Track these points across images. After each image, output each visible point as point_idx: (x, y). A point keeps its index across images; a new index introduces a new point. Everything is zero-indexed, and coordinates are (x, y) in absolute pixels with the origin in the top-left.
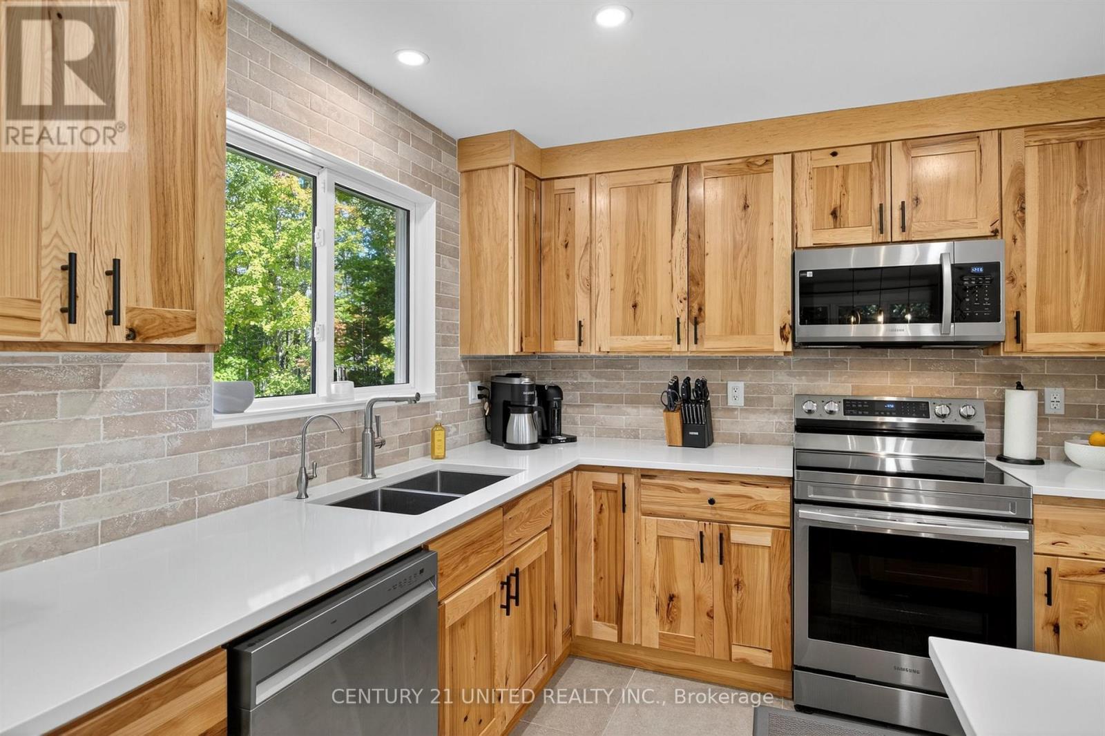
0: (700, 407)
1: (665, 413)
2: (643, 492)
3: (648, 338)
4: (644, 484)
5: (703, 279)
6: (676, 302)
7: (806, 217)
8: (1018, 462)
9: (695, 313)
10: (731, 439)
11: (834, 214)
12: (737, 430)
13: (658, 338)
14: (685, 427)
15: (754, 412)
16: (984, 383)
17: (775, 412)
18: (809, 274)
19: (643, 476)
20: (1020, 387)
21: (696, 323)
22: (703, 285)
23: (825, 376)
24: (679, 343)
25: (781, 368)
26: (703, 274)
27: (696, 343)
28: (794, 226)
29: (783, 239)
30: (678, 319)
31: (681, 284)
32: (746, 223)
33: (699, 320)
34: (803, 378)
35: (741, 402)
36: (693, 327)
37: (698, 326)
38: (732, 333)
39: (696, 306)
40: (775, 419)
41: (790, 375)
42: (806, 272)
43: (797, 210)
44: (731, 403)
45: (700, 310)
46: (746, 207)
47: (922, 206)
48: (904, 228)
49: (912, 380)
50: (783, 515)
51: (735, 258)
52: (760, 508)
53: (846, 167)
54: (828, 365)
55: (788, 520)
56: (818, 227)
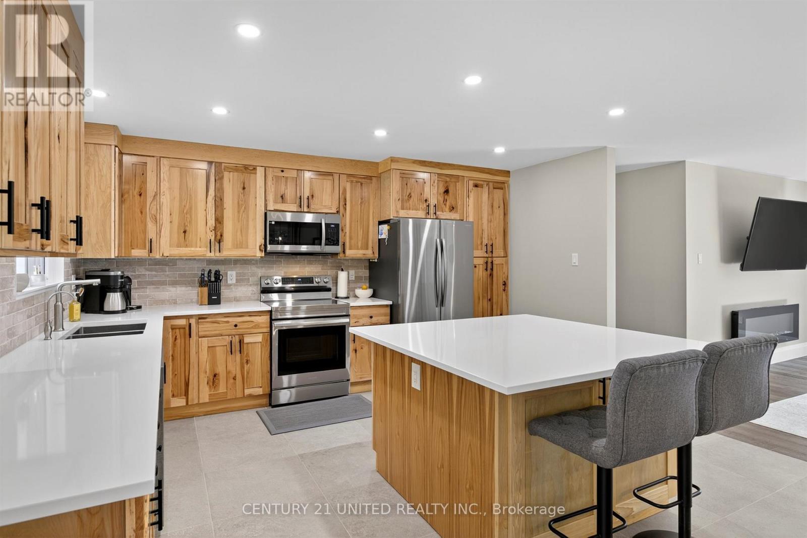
0: (218, 284)
1: (200, 288)
2: (201, 326)
3: (193, 249)
4: (200, 322)
5: (223, 221)
6: (208, 231)
7: (271, 198)
8: (342, 298)
9: (218, 237)
10: (229, 300)
11: (282, 197)
12: (232, 295)
13: (198, 249)
14: (210, 295)
15: (241, 286)
17: (251, 285)
18: (273, 223)
19: (200, 318)
20: (342, 270)
21: (219, 242)
22: (223, 224)
23: (272, 268)
24: (211, 252)
25: (254, 264)
26: (223, 218)
27: (220, 252)
28: (266, 200)
29: (261, 206)
30: (210, 240)
31: (212, 222)
32: (244, 196)
33: (221, 241)
34: (263, 269)
35: (234, 281)
36: (218, 244)
37: (221, 244)
38: (237, 248)
39: (219, 234)
40: (251, 288)
41: (257, 267)
42: (271, 221)
43: (267, 193)
44: (229, 282)
45: (221, 236)
46: (244, 188)
47: (314, 198)
48: (308, 207)
49: (307, 268)
50: (267, 327)
51: (239, 212)
52: (257, 326)
53: (287, 178)
54: (274, 263)
55: (269, 329)
56: (275, 202)
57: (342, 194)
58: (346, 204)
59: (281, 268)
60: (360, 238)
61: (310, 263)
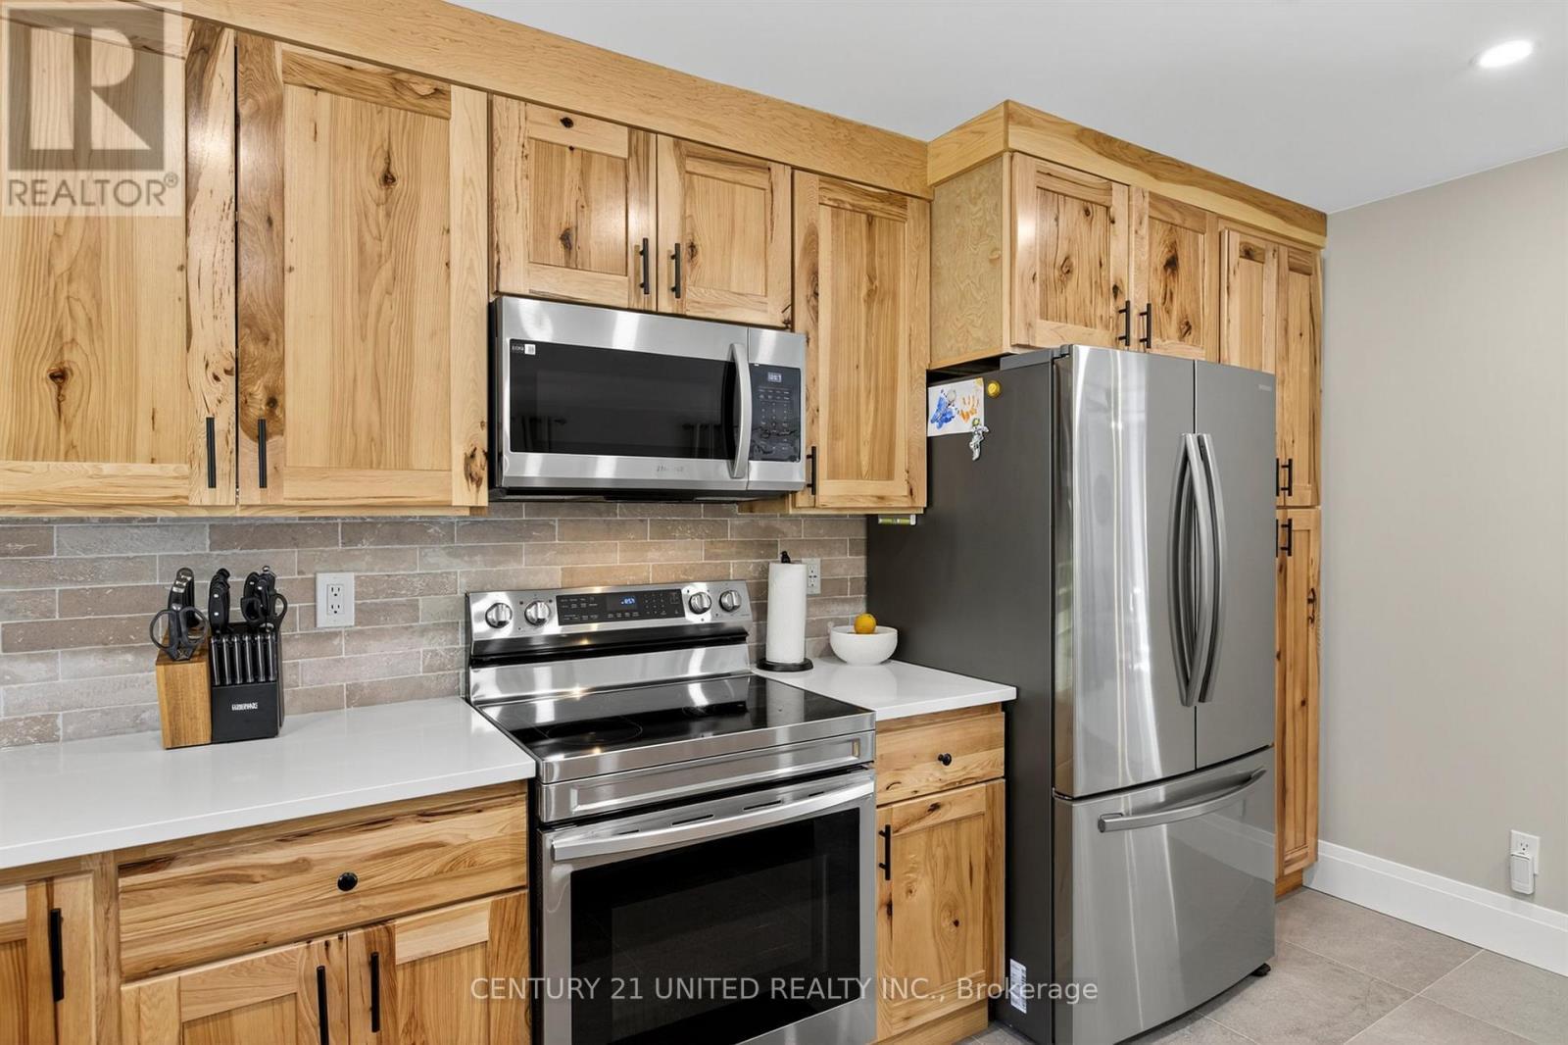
0: (265, 641)
1: (161, 668)
2: (126, 915)
3: (107, 468)
4: (127, 890)
5: (280, 329)
6: (200, 379)
7: (515, 232)
8: (787, 668)
9: (257, 409)
10: (325, 703)
11: (566, 238)
12: (340, 679)
13: (140, 468)
14: (219, 695)
15: (378, 635)
16: (739, 555)
17: (424, 631)
18: (529, 350)
19: (125, 869)
20: (786, 559)
21: (262, 437)
22: (280, 342)
23: (513, 554)
24: (212, 484)
25: (435, 540)
26: (281, 313)
27: (263, 484)
28: (492, 247)
29: (471, 268)
30: (210, 422)
31: (216, 335)
32: (388, 215)
33: (270, 428)
34: (478, 558)
35: (347, 619)
36: (255, 446)
37: (270, 444)
38: (355, 464)
39: (259, 393)
40: (424, 646)
41: (453, 553)
42: (523, 343)
43: (499, 213)
44: (325, 620)
45: (272, 402)
46: (388, 179)
47: (700, 258)
48: (676, 290)
49: (653, 554)
50: (514, 863)
51: (363, 290)
52: (463, 863)
53: (587, 156)
54: (522, 532)
55: (524, 870)
56: (537, 260)
57: (805, 249)
58: (816, 294)
59: (550, 555)
60: (866, 431)
61: (663, 532)
